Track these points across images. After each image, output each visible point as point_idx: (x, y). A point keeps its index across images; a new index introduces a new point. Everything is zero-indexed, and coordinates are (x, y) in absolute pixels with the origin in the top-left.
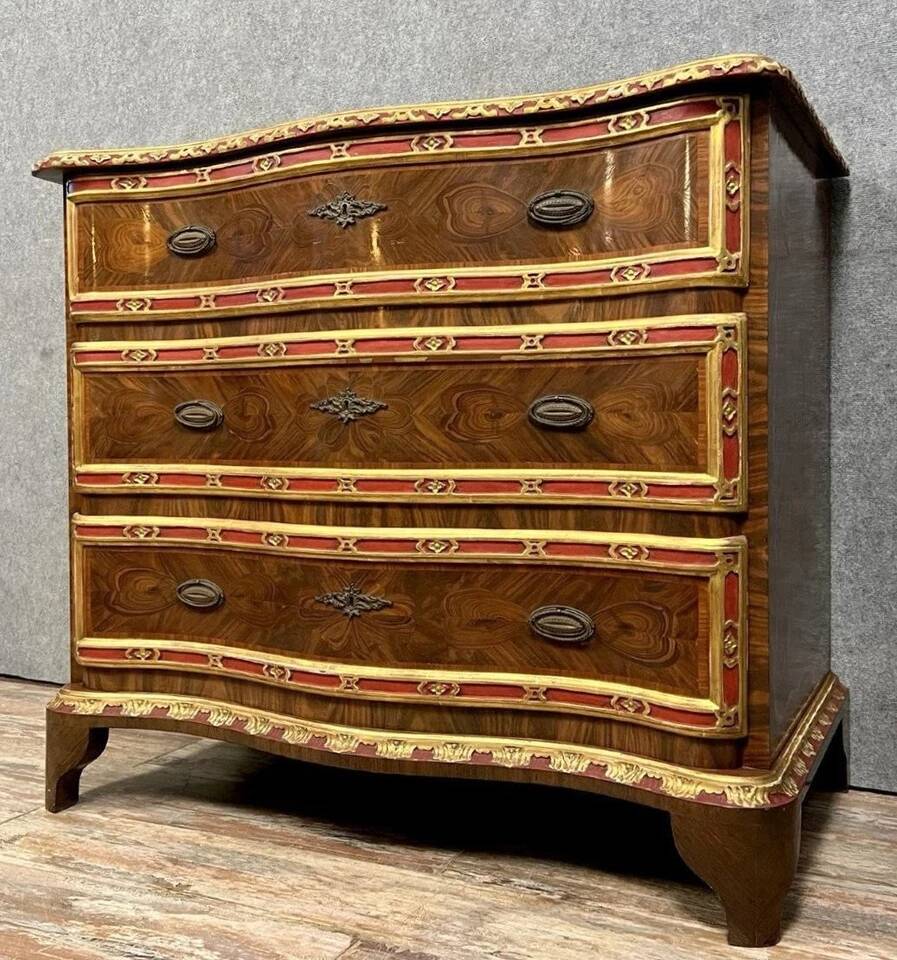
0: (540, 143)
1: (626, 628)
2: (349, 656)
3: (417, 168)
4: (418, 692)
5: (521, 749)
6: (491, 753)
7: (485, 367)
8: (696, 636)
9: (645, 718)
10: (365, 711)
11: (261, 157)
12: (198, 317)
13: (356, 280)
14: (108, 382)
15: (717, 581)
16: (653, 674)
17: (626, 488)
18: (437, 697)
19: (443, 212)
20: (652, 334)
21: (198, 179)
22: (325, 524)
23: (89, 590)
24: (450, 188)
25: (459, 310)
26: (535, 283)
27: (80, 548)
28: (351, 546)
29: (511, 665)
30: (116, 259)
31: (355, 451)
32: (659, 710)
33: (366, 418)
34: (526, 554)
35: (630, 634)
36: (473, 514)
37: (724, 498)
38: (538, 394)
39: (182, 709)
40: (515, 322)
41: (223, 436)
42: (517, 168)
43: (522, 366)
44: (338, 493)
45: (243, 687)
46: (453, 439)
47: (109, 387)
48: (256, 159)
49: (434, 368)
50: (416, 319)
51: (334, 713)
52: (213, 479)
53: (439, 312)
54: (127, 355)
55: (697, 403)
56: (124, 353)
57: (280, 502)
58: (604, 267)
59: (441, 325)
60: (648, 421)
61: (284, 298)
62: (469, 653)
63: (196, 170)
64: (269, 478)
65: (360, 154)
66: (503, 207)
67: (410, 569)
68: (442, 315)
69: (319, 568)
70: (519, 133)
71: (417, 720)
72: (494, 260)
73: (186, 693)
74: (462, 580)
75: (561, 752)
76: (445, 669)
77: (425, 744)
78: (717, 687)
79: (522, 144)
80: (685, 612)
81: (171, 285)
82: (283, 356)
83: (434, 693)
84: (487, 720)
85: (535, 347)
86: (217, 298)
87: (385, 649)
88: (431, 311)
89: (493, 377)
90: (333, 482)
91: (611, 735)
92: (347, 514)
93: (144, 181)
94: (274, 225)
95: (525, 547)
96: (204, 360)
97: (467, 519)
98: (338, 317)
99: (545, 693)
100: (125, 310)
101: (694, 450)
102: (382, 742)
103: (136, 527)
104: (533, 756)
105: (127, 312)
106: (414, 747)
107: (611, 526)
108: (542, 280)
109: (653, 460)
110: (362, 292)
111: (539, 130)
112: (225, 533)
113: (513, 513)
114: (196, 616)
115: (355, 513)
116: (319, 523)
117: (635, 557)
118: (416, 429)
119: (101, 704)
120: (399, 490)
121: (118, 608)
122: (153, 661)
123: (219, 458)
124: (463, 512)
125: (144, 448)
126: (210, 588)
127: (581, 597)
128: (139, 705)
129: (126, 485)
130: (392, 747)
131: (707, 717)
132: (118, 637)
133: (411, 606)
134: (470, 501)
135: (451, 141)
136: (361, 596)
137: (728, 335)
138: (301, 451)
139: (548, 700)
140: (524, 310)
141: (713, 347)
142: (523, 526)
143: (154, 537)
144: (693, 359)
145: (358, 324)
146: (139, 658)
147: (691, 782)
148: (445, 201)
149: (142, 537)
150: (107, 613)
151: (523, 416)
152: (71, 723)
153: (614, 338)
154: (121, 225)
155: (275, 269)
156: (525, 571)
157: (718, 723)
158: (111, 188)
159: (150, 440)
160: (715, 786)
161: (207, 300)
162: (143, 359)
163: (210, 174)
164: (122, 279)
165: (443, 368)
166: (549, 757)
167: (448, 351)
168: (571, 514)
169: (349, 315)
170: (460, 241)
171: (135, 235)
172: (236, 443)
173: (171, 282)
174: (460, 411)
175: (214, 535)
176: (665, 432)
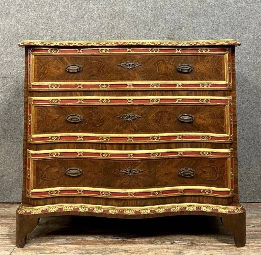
0: (180, 52)
1: (204, 172)
2: (130, 187)
3: (149, 56)
4: (151, 195)
5: (178, 206)
6: (170, 208)
7: (167, 106)
8: (224, 173)
9: (211, 194)
10: (134, 202)
11: (102, 49)
12: (76, 90)
13: (134, 84)
14: (44, 109)
15: (229, 159)
16: (212, 183)
17: (205, 137)
18: (157, 195)
19: (156, 67)
20: (211, 100)
21: (78, 52)
22: (121, 150)
23: (35, 174)
24: (157, 61)
25: (160, 92)
26: (180, 86)
27: (33, 161)
28: (132, 156)
29: (174, 184)
30: (47, 72)
31: (132, 129)
32: (215, 192)
33: (135, 120)
34: (178, 155)
35: (205, 173)
36: (164, 145)
37: (230, 140)
38: (180, 114)
39: (67, 208)
40: (174, 95)
41: (83, 125)
42: (174, 58)
43: (176, 106)
44: (128, 141)
45: (89, 199)
46: (159, 125)
47: (44, 110)
48: (100, 49)
49: (154, 107)
50: (149, 94)
51: (124, 203)
52: (80, 138)
53: (155, 92)
54: (51, 101)
55: (223, 117)
56: (50, 101)
57: (105, 144)
58: (198, 83)
59: (156, 96)
60: (210, 121)
61: (109, 87)
62: (163, 182)
63: (77, 49)
64: (103, 137)
65: (135, 51)
66: (170, 67)
67: (148, 161)
68: (156, 93)
69: (120, 162)
70: (175, 50)
71: (149, 202)
72: (169, 80)
73: (67, 203)
74: (161, 163)
75: (188, 206)
76: (157, 187)
77: (153, 209)
78: (230, 185)
79: (176, 52)
80: (222, 167)
82: (109, 103)
83: (155, 194)
84: (167, 200)
85: (180, 102)
86: (83, 85)
87: (140, 184)
88: (153, 92)
89: (168, 109)
90: (126, 138)
91: (200, 200)
92: (129, 147)
93: (59, 51)
94: (105, 67)
95: (178, 153)
96: (78, 103)
97: (162, 147)
98: (127, 93)
99: (183, 191)
101: (223, 128)
102: (141, 210)
103: (53, 153)
104: (181, 208)
105: (52, 88)
106: (150, 210)
107: (200, 147)
108: (181, 85)
109: (211, 130)
110: (135, 87)
111: (180, 50)
112: (84, 153)
113: (174, 144)
114: (72, 179)
115: (131, 147)
116: (119, 150)
117: (208, 154)
118: (149, 123)
119: (40, 210)
120: (146, 140)
121: (45, 179)
122: (57, 194)
123: (82, 131)
124: (161, 145)
125: (55, 129)
126: (78, 170)
127: (192, 165)
128: (53, 208)
129: (50, 140)
130: (144, 211)
131: (228, 192)
132: (45, 188)
133: (148, 171)
134: (164, 142)
135: (159, 50)
136: (134, 170)
137: (230, 102)
138: (113, 129)
139: (184, 192)
140: (176, 92)
141: (227, 104)
142: (177, 148)
143: (58, 156)
144: (222, 107)
145: (133, 95)
146: (53, 194)
147: (225, 209)
148: (157, 64)
149: (54, 156)
150: (41, 181)
151: (176, 119)
152: (31, 218)
153: (201, 101)
154: (50, 62)
155: (105, 79)
156: (177, 159)
157: (230, 193)
158: (48, 52)
159: (56, 126)
160: (232, 209)
161: (80, 86)
162: (56, 102)
163: (82, 51)
164: (50, 78)
165: (156, 107)
166: (185, 207)
167: (158, 102)
168: (189, 144)
169: (130, 92)
170: (160, 74)
171: (54, 66)
172: (88, 127)
173: (65, 80)
174: (161, 118)
175: (80, 154)
176: (215, 124)
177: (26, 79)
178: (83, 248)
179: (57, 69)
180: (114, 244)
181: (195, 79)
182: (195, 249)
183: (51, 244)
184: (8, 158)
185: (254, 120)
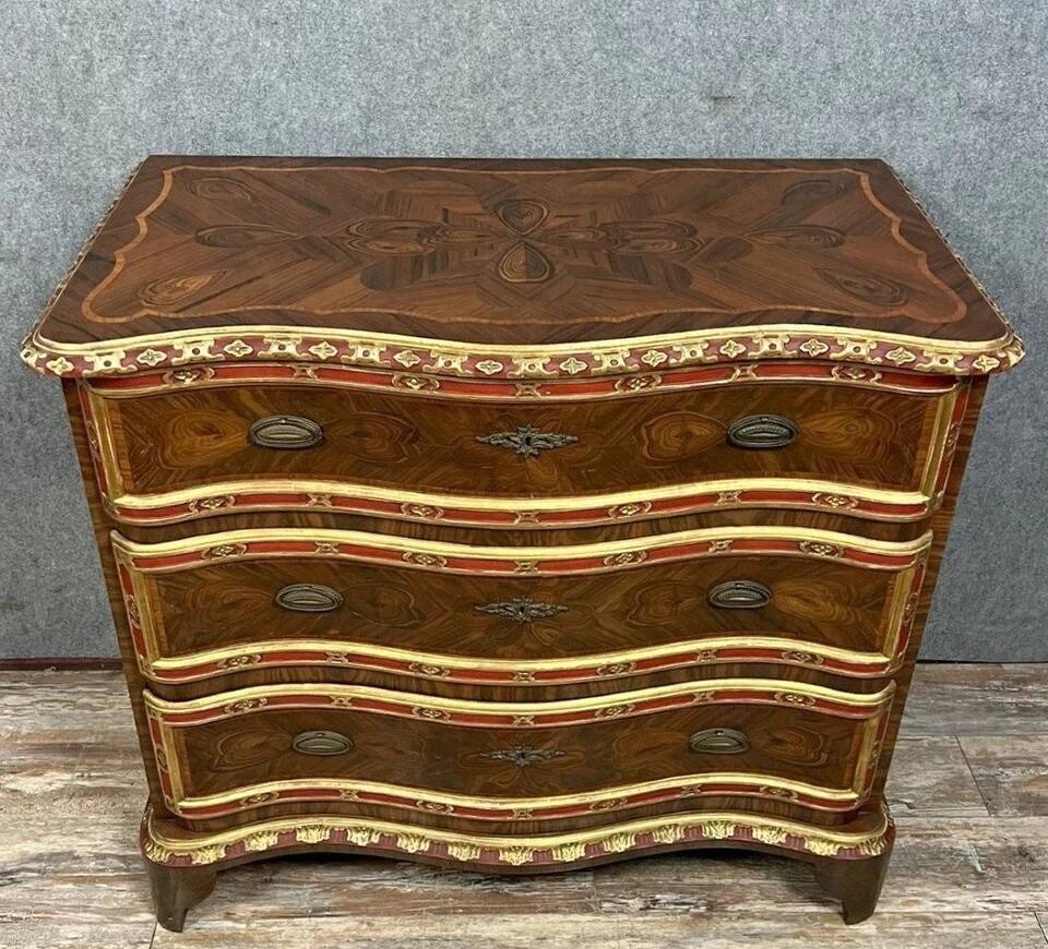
0: (754, 377)
1: (779, 741)
2: (519, 793)
4: (590, 810)
5: (675, 825)
6: (650, 835)
7: (669, 566)
8: (847, 754)
9: (793, 801)
10: (532, 825)
11: (408, 377)
12: (303, 510)
13: (543, 510)
14: (182, 579)
15: (875, 722)
16: (802, 772)
17: (799, 656)
18: (609, 808)
19: (640, 440)
20: (848, 552)
21: (298, 374)
24: (649, 417)
25: (648, 524)
26: (731, 499)
27: (168, 729)
28: (528, 721)
29: (669, 772)
30: (175, 454)
31: (530, 645)
32: (804, 797)
33: (546, 620)
34: (694, 702)
35: (782, 745)
37: (892, 668)
41: (343, 617)
44: (514, 682)
45: (382, 809)
46: (633, 626)
47: (184, 583)
48: (398, 374)
49: (619, 574)
52: (337, 656)
53: (627, 529)
54: (208, 552)
55: (883, 605)
56: (204, 552)
57: (432, 682)
58: (807, 489)
61: (442, 517)
63: (293, 365)
64: (421, 665)
65: (552, 394)
66: (702, 430)
67: (584, 727)
70: (731, 368)
71: (583, 822)
72: (688, 478)
73: (308, 813)
74: (632, 726)
77: (594, 841)
78: (861, 782)
79: (734, 379)
81: (257, 475)
82: (443, 568)
83: (605, 808)
85: (724, 550)
88: (617, 528)
90: (509, 674)
93: (211, 372)
94: (422, 438)
95: (694, 696)
96: (317, 554)
99: (700, 788)
100: (199, 510)
102: (556, 849)
103: (240, 702)
104: (686, 828)
105: (205, 511)
106: (584, 846)
107: (775, 675)
108: (739, 496)
109: (828, 635)
110: (548, 520)
111: (753, 366)
112: (355, 701)
113: (683, 672)
114: (316, 761)
115: (527, 692)
117: (800, 702)
118: (598, 625)
119: (220, 847)
120: (582, 676)
121: (223, 768)
122: (272, 801)
123: (340, 634)
126: (334, 740)
127: (739, 721)
128: (261, 837)
129: (223, 671)
130: (565, 850)
131: (848, 803)
133: (584, 752)
134: (648, 673)
135: (658, 379)
136: (534, 752)
137: (922, 557)
138: (462, 643)
139: (702, 792)
141: (908, 568)
143: (262, 707)
146: (257, 803)
147: (830, 842)
148: (643, 429)
149: (247, 709)
150: (210, 775)
151: (701, 599)
153: (807, 546)
154: (179, 417)
158: (164, 383)
160: (851, 844)
161: (320, 499)
162: (229, 554)
163: (315, 371)
164: (187, 474)
165: (627, 572)
166: (701, 827)
167: (639, 562)
170: (656, 464)
171: (199, 426)
172: (364, 624)
173: (255, 472)
174: (642, 604)
175: (341, 701)
176: (846, 621)
177: (86, 469)
178: (371, 934)
179: (216, 438)
180: (468, 911)
181: (799, 469)
182: (717, 936)
183: (268, 908)
184: (66, 537)
185: (1001, 427)
